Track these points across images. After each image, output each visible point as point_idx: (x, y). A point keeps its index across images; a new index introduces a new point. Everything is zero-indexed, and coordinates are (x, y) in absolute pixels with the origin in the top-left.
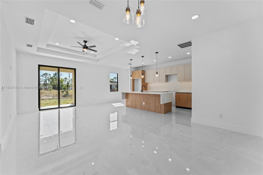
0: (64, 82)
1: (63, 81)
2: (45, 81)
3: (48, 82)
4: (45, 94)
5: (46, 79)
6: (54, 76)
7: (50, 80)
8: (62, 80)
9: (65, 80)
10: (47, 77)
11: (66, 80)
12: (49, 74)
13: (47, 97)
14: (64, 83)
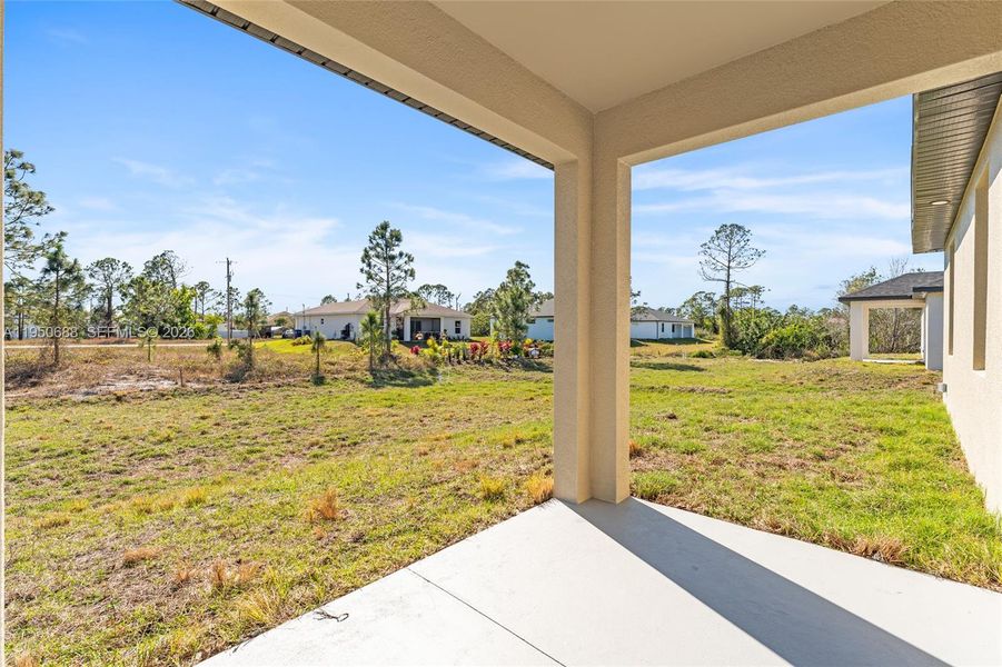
0: (193, 303)
1: (190, 297)
2: (102, 298)
3: (117, 300)
4: (123, 364)
5: (110, 289)
6: (149, 274)
7: (132, 291)
8: (184, 292)
9: (199, 292)
10: (115, 275)
11: (202, 294)
12: (125, 265)
13: (142, 384)
14: (193, 308)
